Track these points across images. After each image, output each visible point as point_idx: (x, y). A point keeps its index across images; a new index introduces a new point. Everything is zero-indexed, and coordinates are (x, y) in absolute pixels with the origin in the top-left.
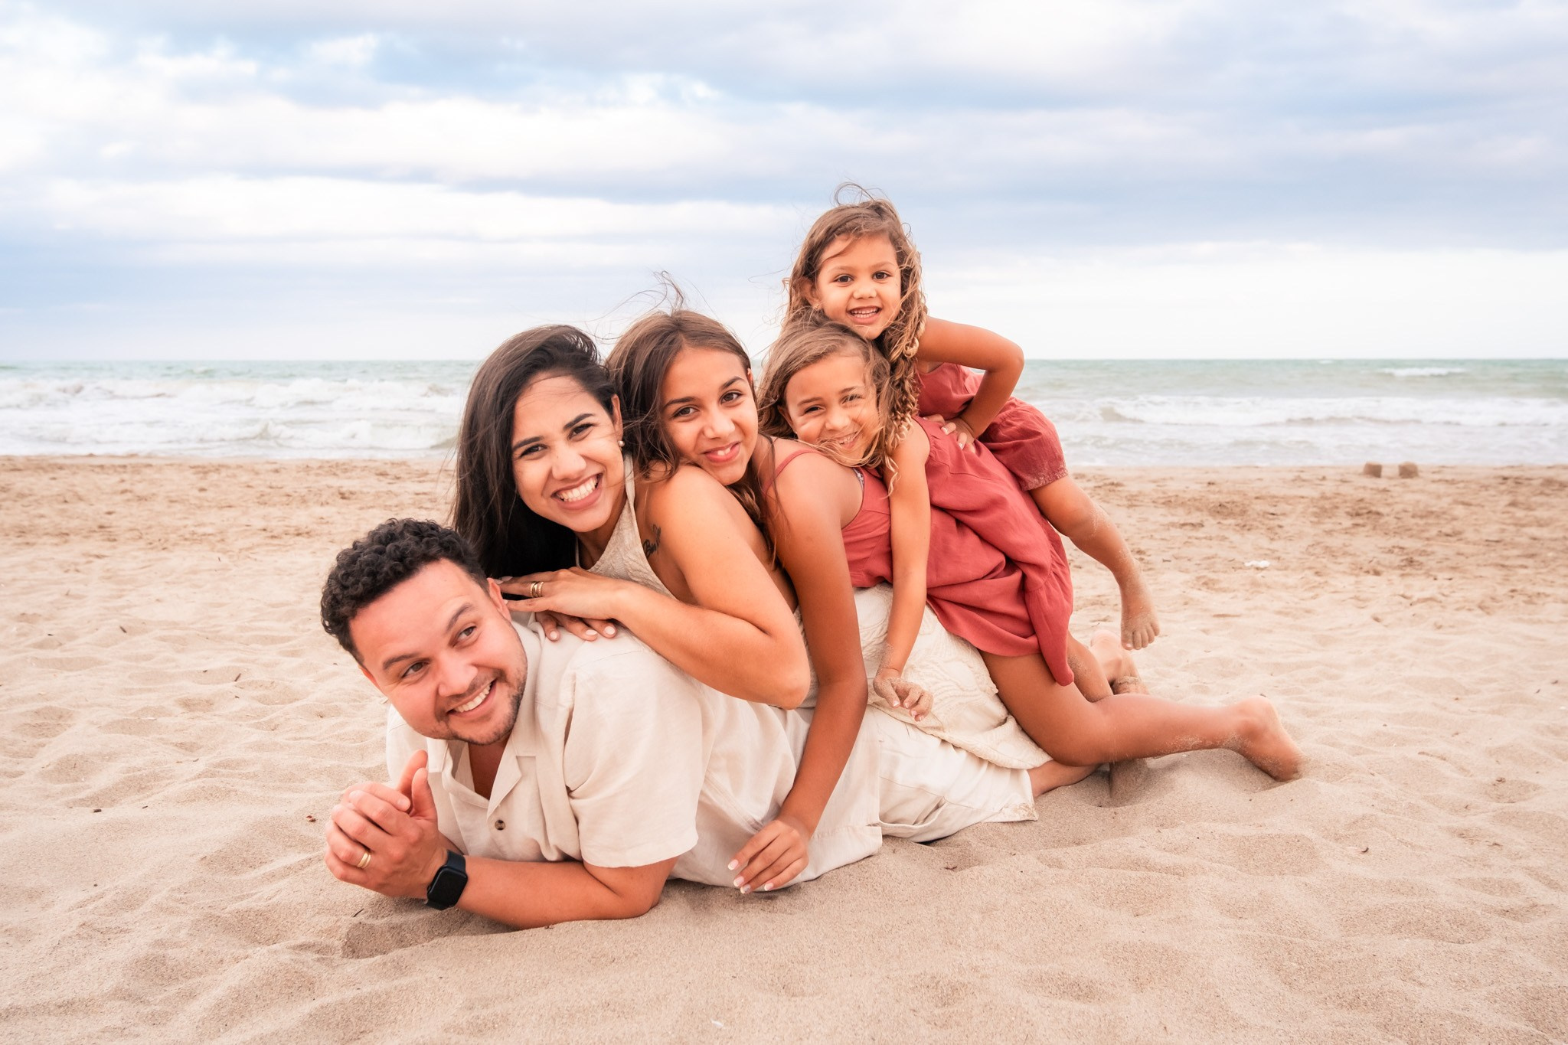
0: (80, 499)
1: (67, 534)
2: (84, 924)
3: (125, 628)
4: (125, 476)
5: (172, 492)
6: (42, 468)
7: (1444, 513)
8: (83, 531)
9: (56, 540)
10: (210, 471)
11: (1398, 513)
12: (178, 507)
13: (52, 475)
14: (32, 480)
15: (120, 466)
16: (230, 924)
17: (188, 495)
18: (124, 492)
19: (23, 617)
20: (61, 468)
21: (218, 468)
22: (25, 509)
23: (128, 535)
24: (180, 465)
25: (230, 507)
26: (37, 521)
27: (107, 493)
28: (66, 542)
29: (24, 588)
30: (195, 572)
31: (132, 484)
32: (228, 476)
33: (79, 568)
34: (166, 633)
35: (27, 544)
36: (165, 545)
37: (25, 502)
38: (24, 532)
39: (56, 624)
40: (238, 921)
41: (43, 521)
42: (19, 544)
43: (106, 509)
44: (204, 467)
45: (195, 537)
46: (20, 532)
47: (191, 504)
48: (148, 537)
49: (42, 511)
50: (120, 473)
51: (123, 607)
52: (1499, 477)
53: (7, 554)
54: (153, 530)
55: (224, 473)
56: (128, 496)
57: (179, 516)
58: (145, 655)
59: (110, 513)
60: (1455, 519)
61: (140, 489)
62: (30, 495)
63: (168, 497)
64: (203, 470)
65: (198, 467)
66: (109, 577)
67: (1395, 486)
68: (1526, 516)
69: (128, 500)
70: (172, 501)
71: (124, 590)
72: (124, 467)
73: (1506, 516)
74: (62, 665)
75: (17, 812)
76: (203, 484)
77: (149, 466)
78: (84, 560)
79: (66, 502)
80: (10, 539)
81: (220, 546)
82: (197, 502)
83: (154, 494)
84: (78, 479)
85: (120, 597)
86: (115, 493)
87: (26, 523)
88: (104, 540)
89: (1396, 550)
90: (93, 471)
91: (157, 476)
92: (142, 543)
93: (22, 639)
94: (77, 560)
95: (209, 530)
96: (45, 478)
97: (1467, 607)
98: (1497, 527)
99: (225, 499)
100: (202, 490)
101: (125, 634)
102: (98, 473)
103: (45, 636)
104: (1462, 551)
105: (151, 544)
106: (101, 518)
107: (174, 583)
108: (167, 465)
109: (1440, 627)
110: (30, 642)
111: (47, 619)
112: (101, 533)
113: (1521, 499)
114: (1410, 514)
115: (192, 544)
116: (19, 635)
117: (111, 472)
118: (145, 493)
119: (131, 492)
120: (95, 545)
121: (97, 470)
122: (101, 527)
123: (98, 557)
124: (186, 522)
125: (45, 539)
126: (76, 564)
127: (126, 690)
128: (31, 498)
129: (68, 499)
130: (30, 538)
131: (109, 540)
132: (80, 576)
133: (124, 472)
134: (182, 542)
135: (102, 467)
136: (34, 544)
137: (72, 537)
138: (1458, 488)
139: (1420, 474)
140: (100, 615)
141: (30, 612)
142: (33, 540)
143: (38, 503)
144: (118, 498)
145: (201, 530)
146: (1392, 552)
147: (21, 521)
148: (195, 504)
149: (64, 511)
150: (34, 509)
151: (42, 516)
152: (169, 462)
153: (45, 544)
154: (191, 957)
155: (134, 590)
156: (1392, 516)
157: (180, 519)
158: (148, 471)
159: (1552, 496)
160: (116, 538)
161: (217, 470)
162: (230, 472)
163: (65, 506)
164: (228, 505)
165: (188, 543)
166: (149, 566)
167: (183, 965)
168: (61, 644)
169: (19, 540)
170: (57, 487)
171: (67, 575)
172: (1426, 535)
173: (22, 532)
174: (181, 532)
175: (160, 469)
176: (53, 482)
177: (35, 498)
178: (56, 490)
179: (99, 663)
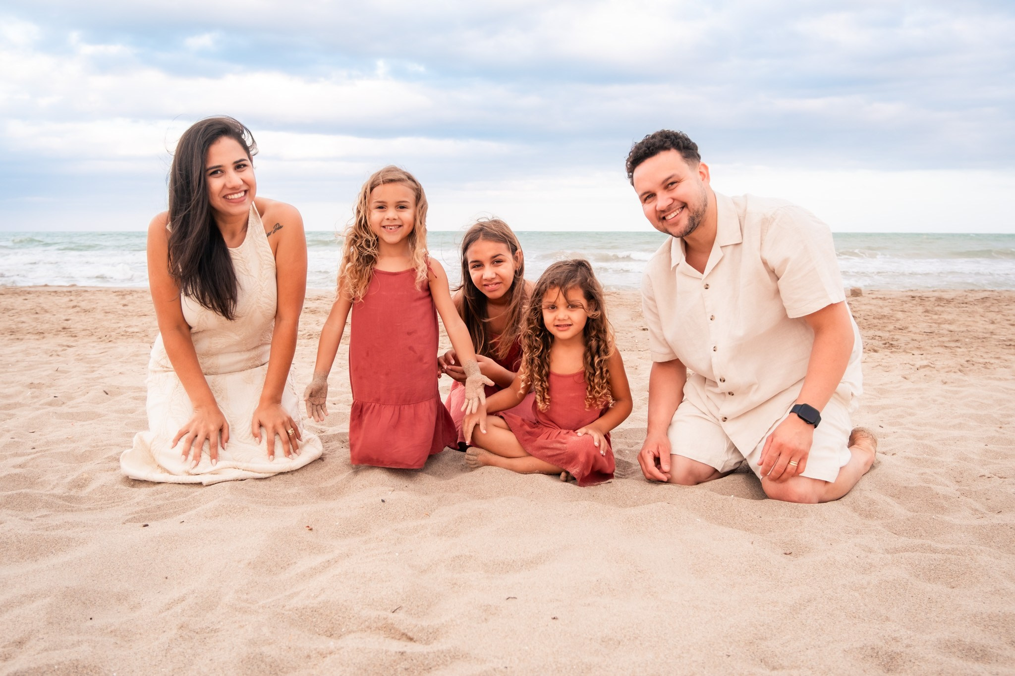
0: (46, 311)
1: (43, 333)
2: (182, 626)
3: (107, 391)
4: (72, 298)
5: (106, 307)
6: (17, 293)
7: (891, 316)
8: (53, 331)
9: (37, 337)
10: (126, 294)
11: (864, 316)
12: (111, 316)
13: (24, 297)
14: (12, 300)
15: (68, 292)
16: (293, 619)
17: (116, 309)
18: (74, 307)
19: (31, 385)
20: (29, 293)
21: (131, 292)
22: (11, 318)
23: (84, 333)
24: (106, 291)
25: (145, 315)
26: (20, 325)
27: (63, 308)
28: (44, 338)
29: (25, 367)
30: (137, 356)
31: (78, 302)
32: (138, 297)
33: (59, 353)
34: (136, 394)
35: (18, 339)
36: (110, 339)
37: (10, 313)
38: (13, 332)
39: (56, 390)
40: (299, 617)
41: (24, 325)
42: (12, 339)
43: (64, 318)
44: (122, 292)
45: (128, 334)
46: (11, 332)
47: (120, 314)
48: (97, 334)
49: (23, 319)
50: (68, 296)
51: (98, 378)
52: (909, 296)
53: (6, 345)
54: (99, 330)
55: (135, 296)
56: (77, 309)
57: (113, 321)
58: (129, 410)
59: (67, 320)
60: (898, 320)
61: (83, 305)
62: (13, 309)
63: (103, 310)
64: (122, 294)
65: (118, 291)
66: (80, 359)
67: (852, 301)
68: (939, 318)
69: (78, 312)
70: (106, 313)
71: (93, 367)
72: (70, 292)
73: (927, 318)
74: (74, 417)
75: (85, 528)
76: (124, 302)
77: (86, 291)
78: (59, 349)
79: (37, 313)
80: (6, 336)
81: (146, 339)
82: (123, 313)
83: (94, 308)
84: (41, 299)
85: (93, 371)
86: (68, 307)
87: (14, 327)
88: (68, 336)
89: (877, 338)
90: (50, 294)
91: (92, 297)
92: (94, 338)
93: (36, 400)
94: (55, 349)
95: (136, 330)
96: (20, 299)
97: (953, 371)
98: (925, 325)
99: (141, 311)
100: (125, 305)
101: (107, 396)
102: (53, 296)
103: (52, 398)
104: (914, 338)
105: (100, 338)
106: (62, 323)
107: (126, 362)
108: (97, 291)
109: (945, 383)
110: (42, 402)
111: (49, 387)
112: (65, 332)
113: (929, 308)
114: (872, 317)
115: (127, 338)
116: (33, 397)
117: (62, 295)
118: (88, 308)
119: (79, 307)
120: (63, 339)
121: (52, 294)
122: (64, 328)
123: (68, 346)
124: (119, 325)
125: (28, 336)
126: (56, 351)
127: (127, 433)
128: (13, 311)
129: (38, 312)
130: (19, 336)
131: (72, 336)
132: (61, 359)
133: (71, 295)
134: (120, 337)
135: (55, 292)
136: (22, 339)
137: (46, 335)
138: (889, 302)
139: (863, 295)
140: (85, 383)
141: (36, 382)
142: (21, 337)
143: (19, 314)
144: (71, 311)
145: (130, 330)
146: (875, 339)
147: (10, 325)
148: (122, 314)
149: (37, 319)
150: (17, 318)
151: (23, 322)
152: (98, 289)
153: (29, 339)
154: (283, 653)
155: (100, 367)
156: (862, 318)
157: (114, 323)
158: (86, 294)
159: (946, 307)
160: (76, 335)
161: (131, 293)
162: (139, 295)
163: (37, 316)
164: (143, 314)
165: (125, 337)
166: (106, 352)
167: (279, 661)
168: (64, 403)
169: (12, 337)
170: (29, 305)
171: (51, 358)
172: (887, 329)
173: (12, 332)
174: (118, 331)
175: (94, 293)
176: (26, 301)
177: (16, 311)
178: (29, 306)
179: (99, 416)
